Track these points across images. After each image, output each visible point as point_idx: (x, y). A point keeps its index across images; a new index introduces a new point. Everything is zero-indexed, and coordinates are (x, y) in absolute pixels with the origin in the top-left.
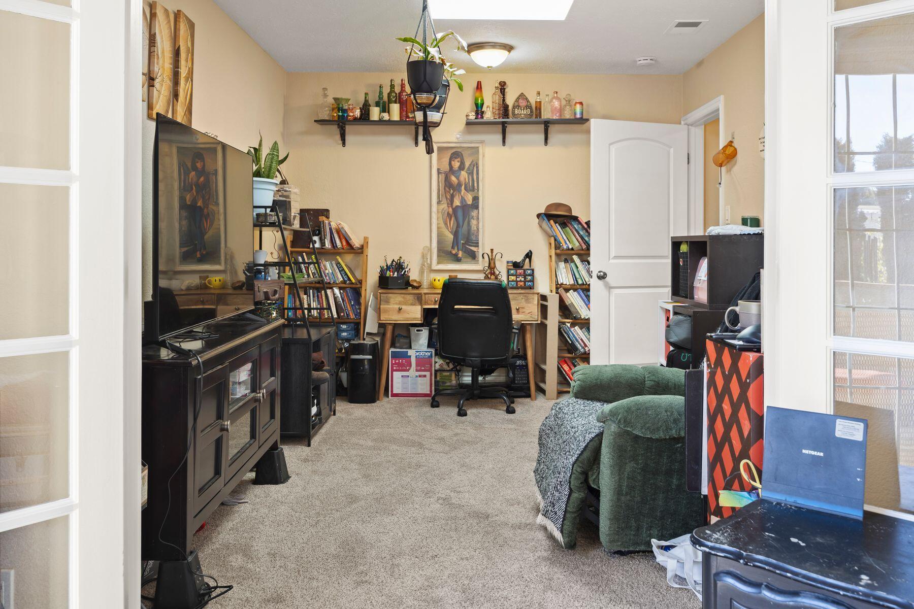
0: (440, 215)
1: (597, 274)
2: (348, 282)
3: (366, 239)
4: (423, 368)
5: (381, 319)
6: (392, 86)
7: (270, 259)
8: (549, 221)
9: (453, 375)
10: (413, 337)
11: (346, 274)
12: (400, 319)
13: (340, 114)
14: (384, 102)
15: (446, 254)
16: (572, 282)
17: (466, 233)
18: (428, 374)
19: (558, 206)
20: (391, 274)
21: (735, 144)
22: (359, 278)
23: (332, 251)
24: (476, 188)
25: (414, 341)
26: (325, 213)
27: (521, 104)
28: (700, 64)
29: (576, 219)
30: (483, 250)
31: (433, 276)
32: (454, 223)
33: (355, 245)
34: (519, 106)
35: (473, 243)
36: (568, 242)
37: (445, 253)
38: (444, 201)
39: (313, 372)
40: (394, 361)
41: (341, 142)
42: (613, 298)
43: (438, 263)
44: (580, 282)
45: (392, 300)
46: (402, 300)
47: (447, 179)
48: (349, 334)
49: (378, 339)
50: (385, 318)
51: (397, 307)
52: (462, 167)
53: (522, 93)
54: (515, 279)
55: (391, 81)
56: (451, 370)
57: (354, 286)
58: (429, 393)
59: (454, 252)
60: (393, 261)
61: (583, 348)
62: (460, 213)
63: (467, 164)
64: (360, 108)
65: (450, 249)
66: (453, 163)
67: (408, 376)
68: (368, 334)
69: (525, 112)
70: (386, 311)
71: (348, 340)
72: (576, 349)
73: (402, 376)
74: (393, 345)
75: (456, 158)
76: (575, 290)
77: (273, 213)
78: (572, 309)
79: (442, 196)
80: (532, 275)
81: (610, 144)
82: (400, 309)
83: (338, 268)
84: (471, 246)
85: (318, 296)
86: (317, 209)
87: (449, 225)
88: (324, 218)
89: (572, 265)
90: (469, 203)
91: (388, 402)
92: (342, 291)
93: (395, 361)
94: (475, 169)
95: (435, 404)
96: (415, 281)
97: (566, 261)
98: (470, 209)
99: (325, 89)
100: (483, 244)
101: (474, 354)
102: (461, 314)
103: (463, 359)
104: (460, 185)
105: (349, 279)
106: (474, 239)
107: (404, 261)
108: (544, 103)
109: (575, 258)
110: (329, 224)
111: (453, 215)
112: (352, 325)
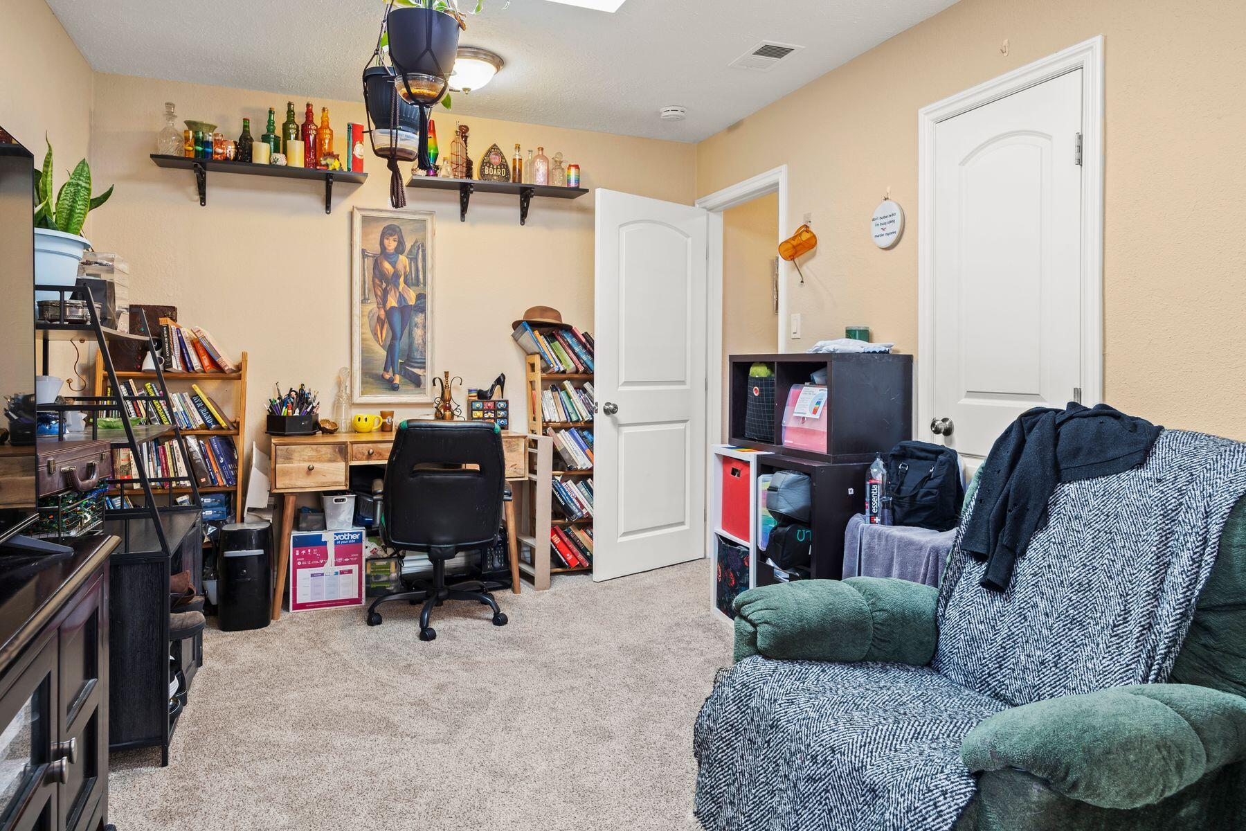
0: (366, 320)
1: (604, 407)
2: (213, 426)
3: (244, 355)
4: (347, 560)
5: (278, 486)
6: (290, 113)
7: (65, 392)
8: (533, 331)
9: (393, 564)
10: (328, 511)
11: (210, 413)
12: (311, 484)
13: (200, 148)
14: (277, 138)
15: (376, 379)
16: (564, 419)
17: (406, 348)
18: (355, 568)
19: (545, 310)
20: (290, 411)
21: (812, 229)
22: (231, 419)
23: (183, 376)
24: (422, 280)
25: (331, 517)
26: (171, 312)
27: (493, 161)
28: (733, 127)
29: (568, 329)
30: (432, 372)
31: (356, 413)
32: (387, 333)
33: (226, 366)
34: (490, 163)
35: (418, 363)
36: (558, 362)
37: (373, 378)
38: (373, 299)
39: (172, 615)
40: (297, 551)
41: (197, 197)
42: (622, 439)
43: (363, 393)
44: (574, 418)
45: (296, 456)
46: (314, 454)
47: (377, 265)
48: (217, 513)
49: (269, 517)
50: (283, 485)
51: (306, 465)
52: (400, 249)
53: (495, 145)
54: (481, 416)
55: (290, 104)
56: (391, 557)
57: (224, 432)
58: (357, 597)
59: (387, 376)
60: (291, 390)
61: (580, 510)
62: (397, 319)
63: (408, 246)
64: (235, 143)
65: (381, 371)
66: (386, 242)
67: (322, 574)
68: (251, 510)
69: (499, 173)
70: (286, 473)
71: (213, 522)
72: (571, 513)
73: (312, 575)
74: (296, 526)
75: (391, 235)
76: (567, 429)
77: (79, 302)
78: (566, 457)
79: (369, 291)
80: (506, 409)
81: (621, 226)
82: (310, 469)
83: (195, 404)
84: (415, 367)
85: (157, 451)
86: (154, 306)
87: (379, 336)
88: (169, 321)
89: (563, 394)
90: (411, 303)
91: (292, 622)
92: (201, 442)
93: (300, 553)
94: (420, 253)
95: (373, 619)
96: (327, 421)
97: (554, 389)
98: (412, 312)
99: (169, 105)
100: (432, 365)
101: (444, 539)
102: (426, 477)
103: (427, 546)
104: (396, 275)
105: (216, 421)
106: (418, 357)
107: (310, 390)
108: (526, 162)
109: (567, 383)
110: (178, 330)
111: (386, 321)
112: (222, 497)
